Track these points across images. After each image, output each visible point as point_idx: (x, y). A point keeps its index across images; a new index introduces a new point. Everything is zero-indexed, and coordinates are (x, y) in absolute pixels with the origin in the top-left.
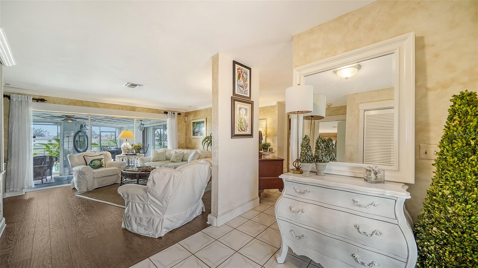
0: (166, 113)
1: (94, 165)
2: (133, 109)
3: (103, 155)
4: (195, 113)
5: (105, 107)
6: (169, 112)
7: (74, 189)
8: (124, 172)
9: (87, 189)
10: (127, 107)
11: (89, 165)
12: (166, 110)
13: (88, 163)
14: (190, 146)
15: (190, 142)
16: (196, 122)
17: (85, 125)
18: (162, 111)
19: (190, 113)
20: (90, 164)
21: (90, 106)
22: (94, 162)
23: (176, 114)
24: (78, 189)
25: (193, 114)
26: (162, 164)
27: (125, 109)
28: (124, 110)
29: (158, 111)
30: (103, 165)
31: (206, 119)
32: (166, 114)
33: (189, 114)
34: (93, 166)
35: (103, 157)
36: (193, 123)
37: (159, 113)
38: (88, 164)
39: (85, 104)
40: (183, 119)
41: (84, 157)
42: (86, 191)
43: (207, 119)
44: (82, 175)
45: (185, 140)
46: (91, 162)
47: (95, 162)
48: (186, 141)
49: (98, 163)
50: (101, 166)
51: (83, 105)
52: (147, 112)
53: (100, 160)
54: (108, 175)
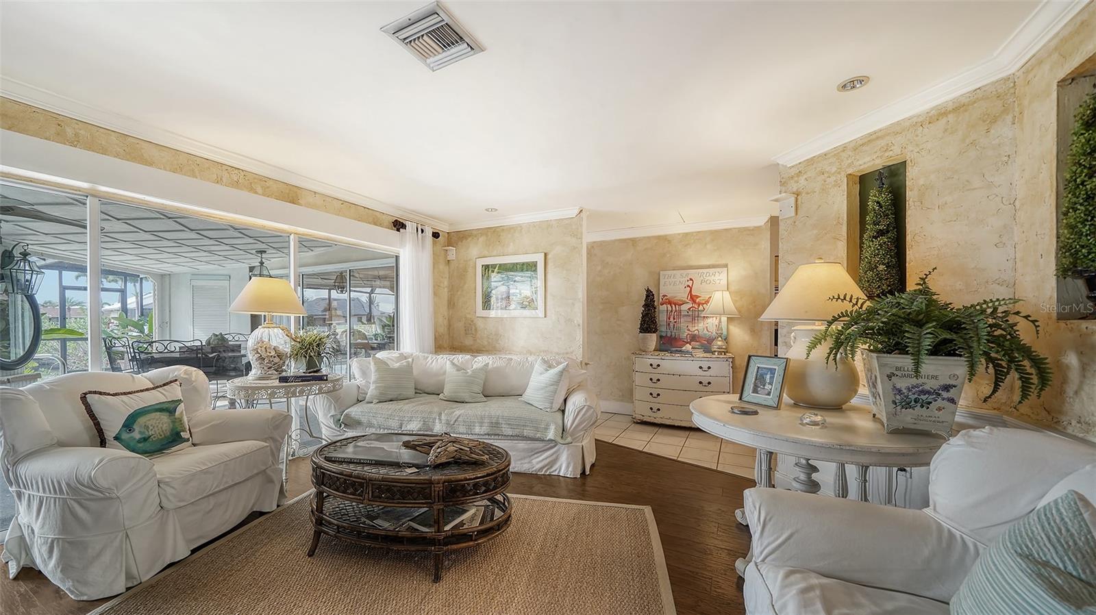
0: (399, 225)
1: (145, 440)
2: (291, 194)
3: (175, 386)
4: (494, 235)
5: (178, 169)
6: (407, 223)
7: (30, 573)
8: (334, 467)
9: (129, 576)
10: (271, 183)
11: (116, 438)
12: (398, 215)
13: (111, 431)
14: (468, 341)
15: (470, 328)
16: (500, 265)
17: (25, 255)
18: (384, 217)
19: (470, 236)
20: (125, 436)
21: (104, 151)
22: (142, 420)
23: (429, 233)
24: (63, 581)
25: (482, 239)
26: (431, 413)
27: (260, 190)
28: (256, 193)
29: (370, 216)
30: (183, 431)
31: (546, 255)
32: (398, 230)
33: (466, 239)
34: (139, 441)
35: (175, 392)
36: (486, 268)
37: (375, 224)
38: (110, 434)
39: (76, 135)
40: (443, 252)
41: (84, 398)
42: (120, 587)
43: (549, 257)
44: (92, 505)
45: (446, 322)
46: (129, 425)
47: (149, 423)
48: (450, 326)
49: (159, 425)
50: (174, 439)
51: (60, 137)
52: (339, 212)
53: (169, 409)
54: (231, 483)
